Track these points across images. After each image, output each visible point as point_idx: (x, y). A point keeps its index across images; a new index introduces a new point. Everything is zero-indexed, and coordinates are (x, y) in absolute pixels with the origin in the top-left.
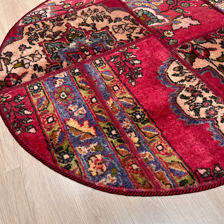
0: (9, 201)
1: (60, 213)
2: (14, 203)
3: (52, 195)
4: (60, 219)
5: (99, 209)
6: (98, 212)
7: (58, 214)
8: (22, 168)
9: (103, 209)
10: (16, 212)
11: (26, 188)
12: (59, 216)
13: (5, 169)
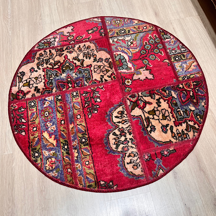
0: (3, 171)
1: (25, 184)
2: (5, 172)
3: (24, 173)
4: (25, 187)
5: (45, 187)
6: (44, 189)
7: (24, 184)
8: (13, 154)
9: (46, 188)
10: (5, 177)
11: (13, 166)
12: (24, 185)
13: (5, 152)
